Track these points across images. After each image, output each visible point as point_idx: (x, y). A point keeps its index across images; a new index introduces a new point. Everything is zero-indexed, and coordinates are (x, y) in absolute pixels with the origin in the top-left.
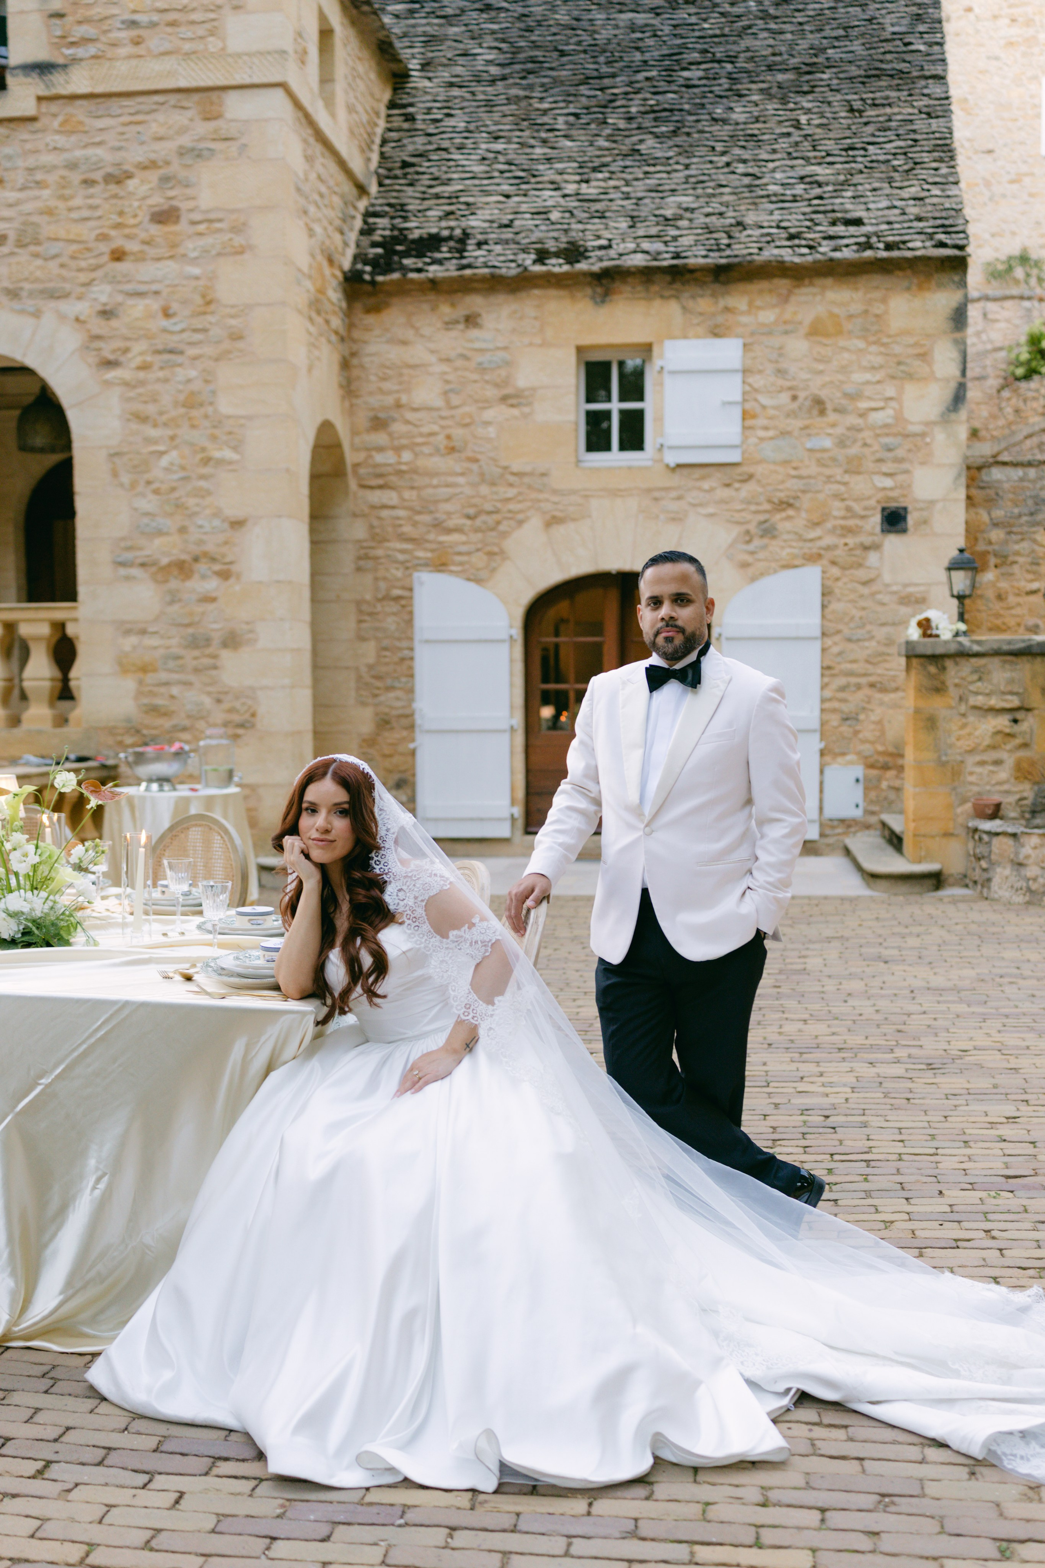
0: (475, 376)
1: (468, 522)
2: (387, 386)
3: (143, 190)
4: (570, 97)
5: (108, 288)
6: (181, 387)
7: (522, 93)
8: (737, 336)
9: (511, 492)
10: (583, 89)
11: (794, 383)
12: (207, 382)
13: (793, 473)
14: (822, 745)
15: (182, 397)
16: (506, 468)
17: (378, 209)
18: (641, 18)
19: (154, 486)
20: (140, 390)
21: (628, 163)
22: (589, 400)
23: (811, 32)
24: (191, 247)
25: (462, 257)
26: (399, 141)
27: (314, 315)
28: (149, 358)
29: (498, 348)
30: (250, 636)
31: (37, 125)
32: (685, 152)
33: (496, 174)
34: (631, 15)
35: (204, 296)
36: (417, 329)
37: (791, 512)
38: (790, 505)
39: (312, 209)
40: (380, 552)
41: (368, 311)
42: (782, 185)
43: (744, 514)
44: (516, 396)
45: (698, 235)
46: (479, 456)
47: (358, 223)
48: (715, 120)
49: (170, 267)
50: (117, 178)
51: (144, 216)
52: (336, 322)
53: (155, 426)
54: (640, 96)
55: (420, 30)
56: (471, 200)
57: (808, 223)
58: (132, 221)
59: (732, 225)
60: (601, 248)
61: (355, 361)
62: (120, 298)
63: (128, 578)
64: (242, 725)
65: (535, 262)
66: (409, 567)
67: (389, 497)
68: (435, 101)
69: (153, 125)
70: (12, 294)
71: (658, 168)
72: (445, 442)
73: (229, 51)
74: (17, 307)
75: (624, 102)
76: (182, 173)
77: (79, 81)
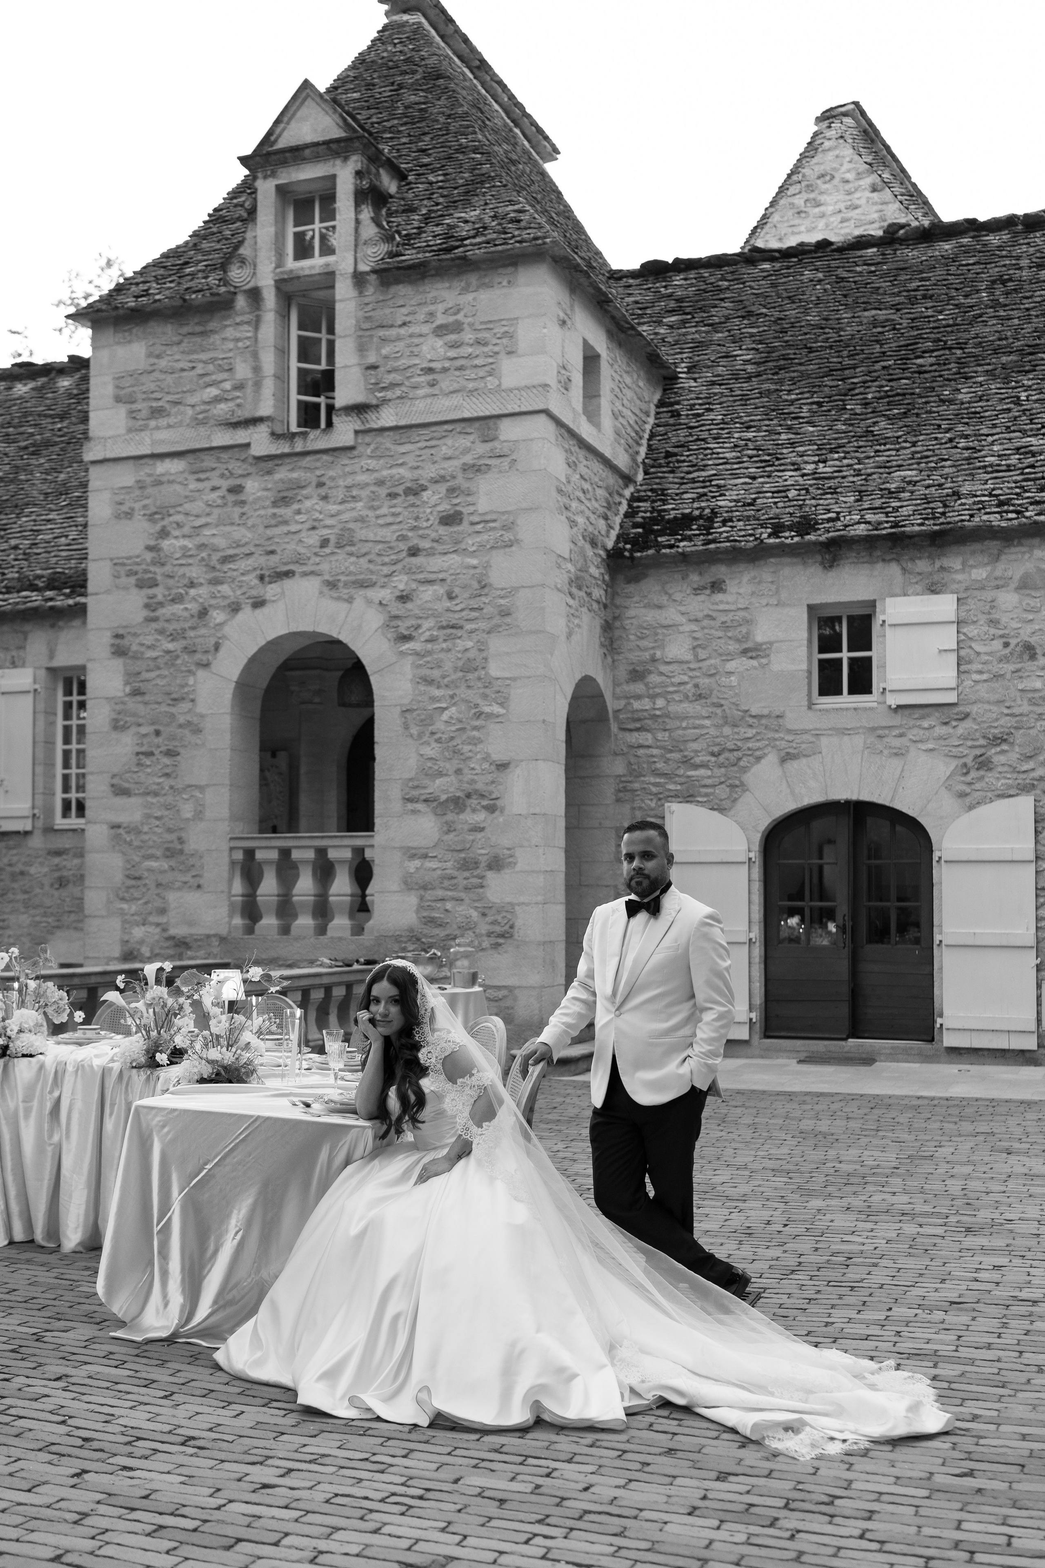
0: (720, 634)
1: (713, 759)
2: (644, 643)
3: (434, 499)
4: (814, 389)
5: (405, 578)
6: (460, 655)
7: (773, 387)
8: (952, 593)
9: (750, 733)
10: (827, 381)
11: (1006, 632)
12: (480, 650)
13: (1006, 711)
14: (1038, 961)
15: (460, 663)
16: (747, 711)
17: (643, 494)
18: (882, 314)
19: (437, 736)
20: (428, 659)
21: (861, 443)
23: (1037, 316)
24: (470, 543)
25: (710, 534)
26: (666, 434)
27: (574, 590)
28: (435, 633)
29: (739, 609)
30: (511, 860)
31: (355, 453)
32: (914, 431)
33: (746, 459)
34: (874, 312)
35: (479, 582)
36: (670, 595)
37: (1005, 747)
38: (1005, 740)
39: (574, 505)
40: (636, 786)
41: (629, 581)
42: (999, 456)
43: (961, 749)
44: (756, 649)
45: (916, 505)
46: (723, 702)
47: (624, 508)
48: (943, 401)
49: (455, 559)
50: (415, 491)
51: (434, 519)
52: (598, 593)
53: (438, 688)
54: (876, 383)
55: (690, 337)
56: (722, 482)
57: (1018, 490)
58: (425, 524)
59: (948, 495)
60: (830, 520)
61: (617, 624)
62: (414, 586)
63: (414, 812)
64: (502, 936)
65: (769, 536)
66: (662, 798)
67: (646, 738)
68: (698, 398)
69: (444, 448)
70: (332, 585)
71: (888, 446)
72: (693, 690)
73: (503, 387)
74: (335, 595)
75: (862, 390)
76: (465, 485)
77: (387, 417)
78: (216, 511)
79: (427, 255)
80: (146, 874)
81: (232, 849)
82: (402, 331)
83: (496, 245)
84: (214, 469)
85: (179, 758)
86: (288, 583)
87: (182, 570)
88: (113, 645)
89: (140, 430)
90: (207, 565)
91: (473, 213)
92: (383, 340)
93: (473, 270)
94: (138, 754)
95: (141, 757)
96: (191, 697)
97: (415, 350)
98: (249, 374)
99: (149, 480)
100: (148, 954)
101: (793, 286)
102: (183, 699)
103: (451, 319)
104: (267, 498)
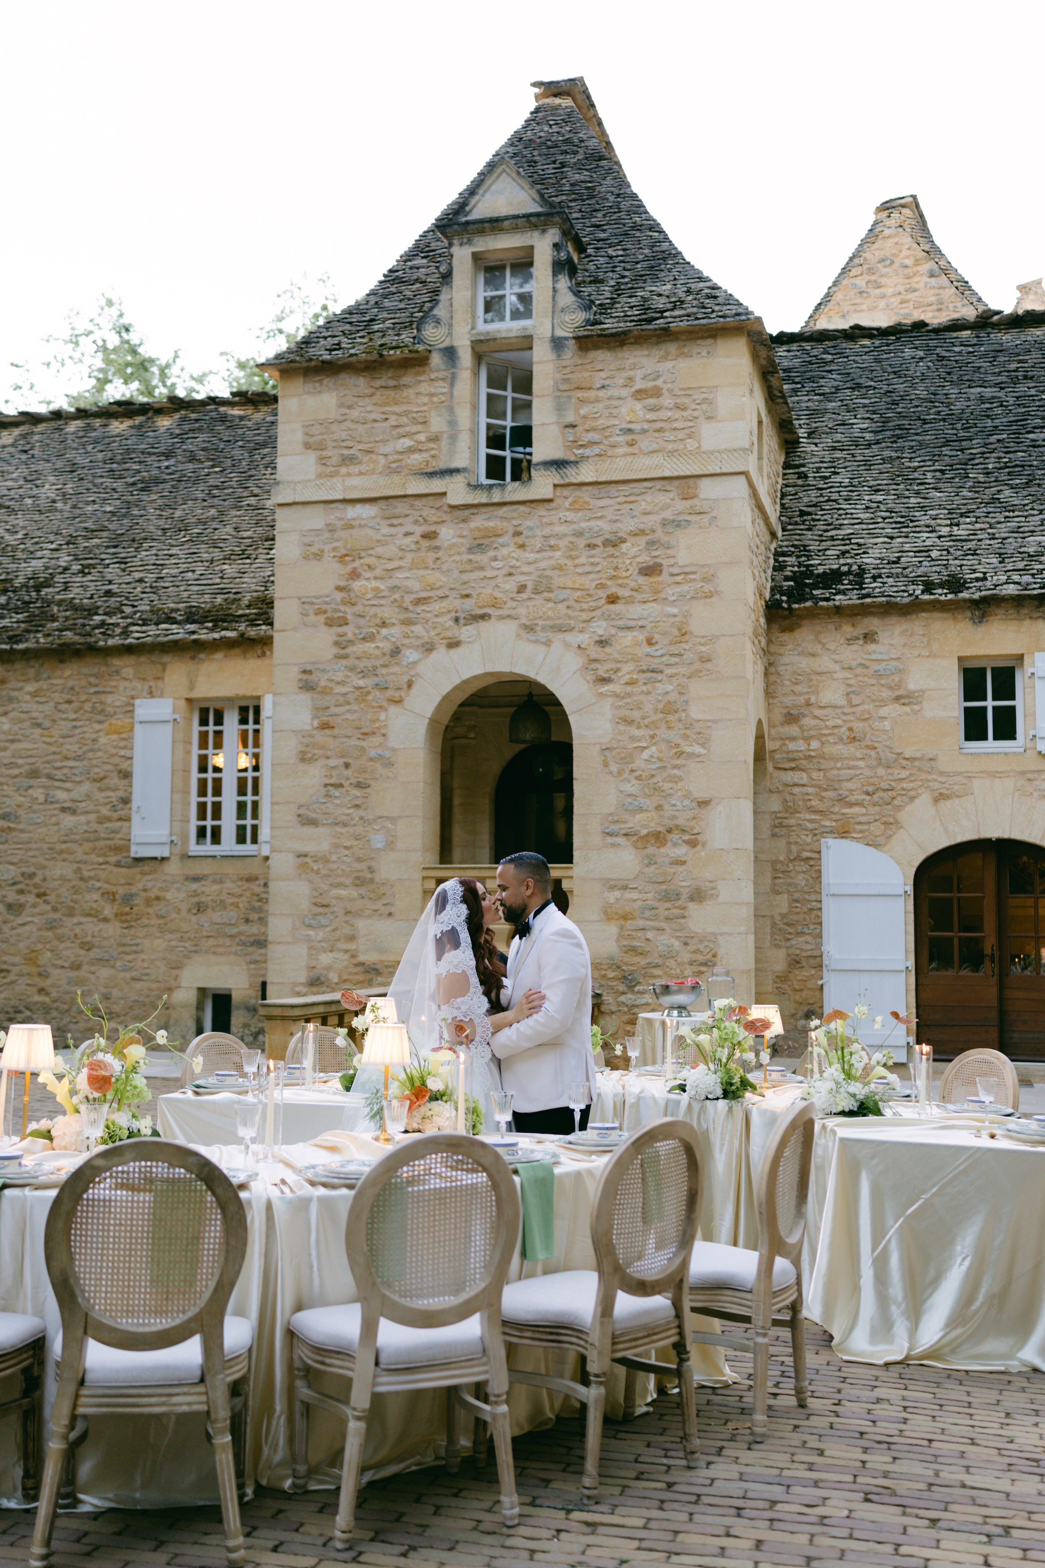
0: (873, 681)
1: (868, 798)
2: (798, 689)
3: (634, 551)
4: (935, 458)
5: (604, 624)
6: (660, 698)
7: (894, 454)
9: (904, 774)
10: (946, 451)
12: (680, 693)
15: (661, 706)
16: (900, 754)
17: (785, 549)
18: (988, 392)
19: (637, 774)
20: (628, 700)
21: (990, 510)
22: (966, 700)
24: (670, 593)
25: (862, 589)
26: (796, 494)
27: (754, 639)
28: (635, 676)
29: (892, 659)
30: (713, 892)
31: (553, 505)
32: (1039, 500)
33: (880, 520)
34: (979, 390)
35: (679, 630)
36: (824, 645)
39: (754, 559)
40: (792, 822)
41: (784, 630)
44: (909, 697)
46: (876, 745)
47: (772, 561)
49: (653, 608)
50: (614, 543)
51: (634, 570)
52: (764, 642)
53: (638, 728)
54: (994, 455)
55: (804, 405)
56: (861, 541)
58: (624, 574)
60: (978, 580)
61: (773, 670)
62: (613, 631)
63: (613, 845)
65: (923, 592)
66: (818, 834)
67: (801, 777)
68: (822, 462)
69: (643, 503)
70: (529, 629)
71: (1016, 513)
72: (847, 733)
73: (703, 449)
74: (533, 638)
75: (981, 460)
76: (665, 539)
77: (587, 473)
78: (409, 556)
79: (629, 324)
80: (334, 902)
81: (424, 878)
82: (601, 393)
83: (697, 319)
84: (407, 516)
85: (369, 790)
86: (483, 625)
87: (373, 611)
88: (300, 680)
89: (331, 476)
90: (399, 606)
91: (664, 288)
92: (581, 401)
93: (672, 341)
94: (326, 785)
95: (330, 788)
96: (383, 731)
97: (613, 411)
98: (444, 428)
99: (339, 524)
100: (336, 980)
101: (896, 361)
102: (374, 733)
103: (650, 384)
104: (462, 544)
